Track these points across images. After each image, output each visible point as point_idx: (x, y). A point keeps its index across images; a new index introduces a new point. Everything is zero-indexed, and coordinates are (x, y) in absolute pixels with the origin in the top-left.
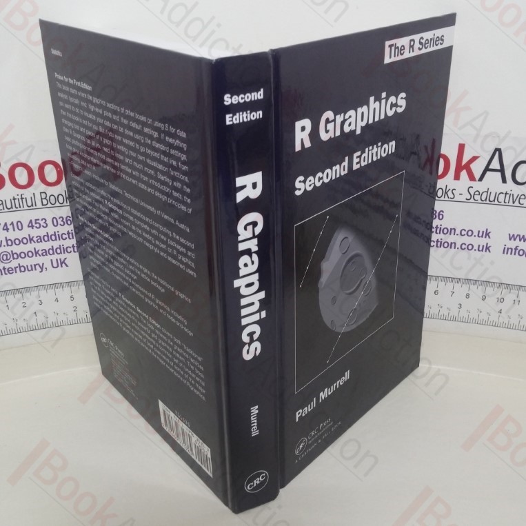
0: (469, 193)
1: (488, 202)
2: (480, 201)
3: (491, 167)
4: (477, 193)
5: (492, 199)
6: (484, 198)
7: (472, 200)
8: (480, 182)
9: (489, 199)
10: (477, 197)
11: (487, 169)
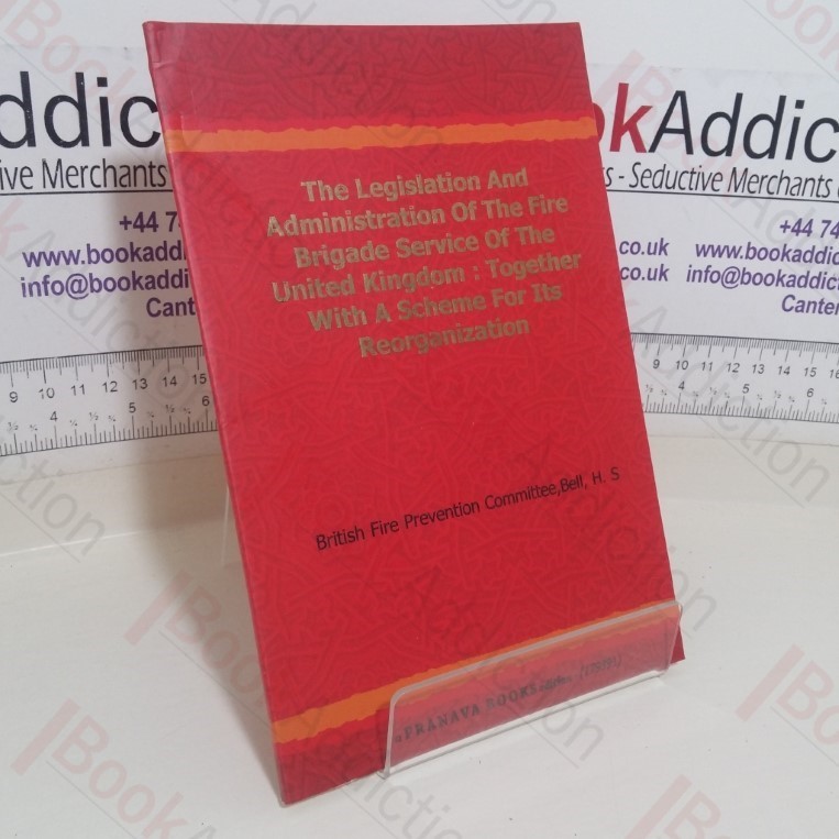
0: (636, 176)
1: (664, 189)
2: (651, 189)
3: (669, 126)
4: (647, 174)
5: (670, 185)
6: (657, 184)
7: (639, 188)
8: (651, 154)
9: (666, 184)
10: (647, 182)
11: (663, 130)
